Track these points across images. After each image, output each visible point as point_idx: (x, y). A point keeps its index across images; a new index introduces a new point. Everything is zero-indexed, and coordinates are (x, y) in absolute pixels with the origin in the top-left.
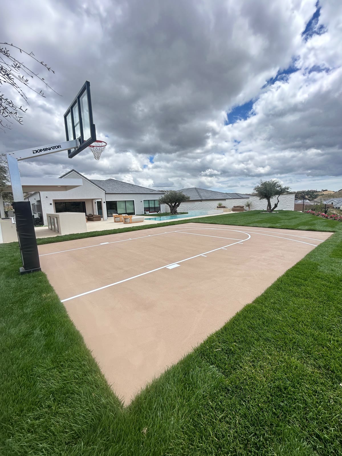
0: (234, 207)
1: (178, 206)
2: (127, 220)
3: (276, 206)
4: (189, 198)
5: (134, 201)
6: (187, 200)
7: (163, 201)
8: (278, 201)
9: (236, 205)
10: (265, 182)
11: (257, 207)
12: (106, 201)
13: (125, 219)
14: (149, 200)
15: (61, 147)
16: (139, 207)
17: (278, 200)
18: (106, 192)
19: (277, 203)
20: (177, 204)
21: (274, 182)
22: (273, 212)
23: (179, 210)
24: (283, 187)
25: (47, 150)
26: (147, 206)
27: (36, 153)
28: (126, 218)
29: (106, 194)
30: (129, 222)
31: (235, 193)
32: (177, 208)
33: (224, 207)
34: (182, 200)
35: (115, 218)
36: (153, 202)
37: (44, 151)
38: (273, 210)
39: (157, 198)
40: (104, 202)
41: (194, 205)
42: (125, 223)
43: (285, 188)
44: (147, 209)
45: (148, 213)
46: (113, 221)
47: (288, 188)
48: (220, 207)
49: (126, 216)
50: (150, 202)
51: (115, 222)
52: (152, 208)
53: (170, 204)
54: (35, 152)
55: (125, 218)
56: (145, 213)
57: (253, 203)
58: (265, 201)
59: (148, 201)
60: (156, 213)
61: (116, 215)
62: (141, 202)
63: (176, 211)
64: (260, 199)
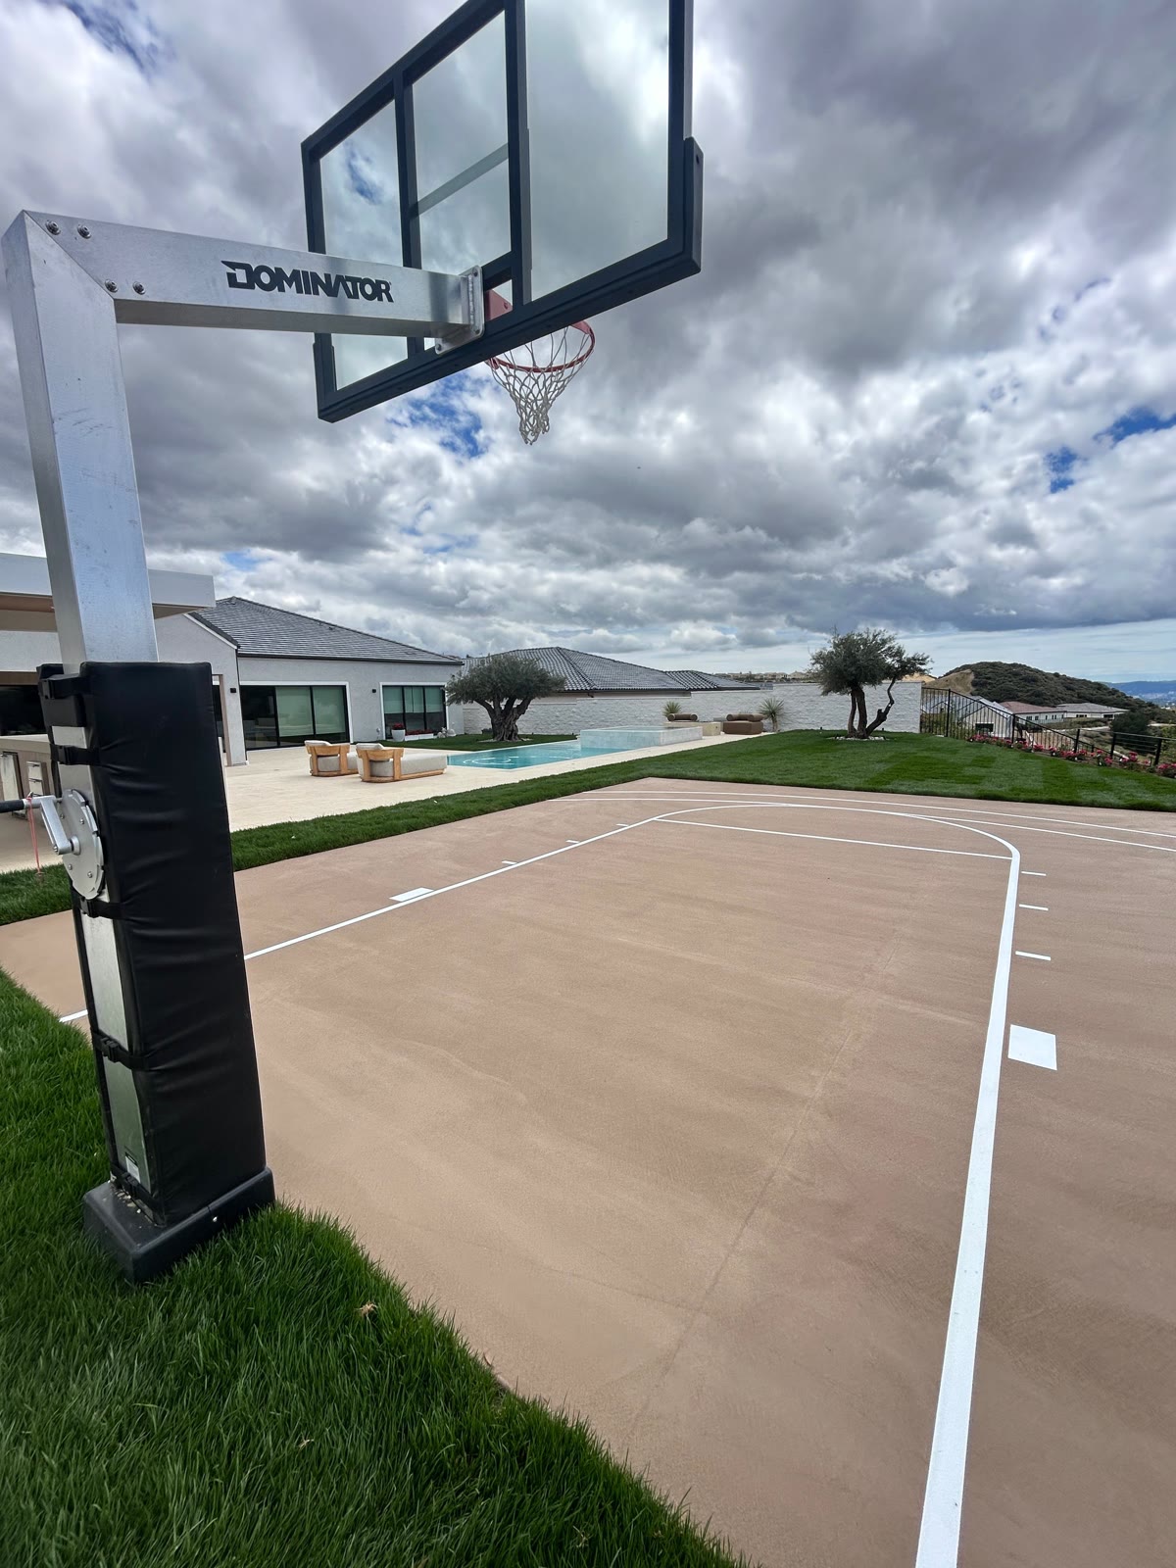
0: (730, 717)
1: (522, 709)
2: (378, 768)
3: (882, 717)
4: (562, 682)
5: (344, 688)
6: (554, 689)
7: (467, 692)
8: (892, 702)
9: (735, 713)
10: (849, 637)
11: (801, 720)
12: (242, 688)
13: (371, 761)
14: (403, 687)
15: (390, 299)
16: (366, 715)
17: (890, 697)
18: (239, 647)
19: (888, 708)
20: (518, 702)
21: (879, 638)
22: (870, 738)
23: (523, 725)
24: (908, 654)
25: (316, 293)
26: (396, 709)
27: (249, 286)
28: (379, 759)
29: (239, 655)
30: (390, 774)
31: (692, 672)
32: (516, 718)
33: (693, 718)
34: (539, 688)
35: (319, 756)
36: (417, 693)
37: (299, 291)
38: (870, 731)
39: (443, 678)
40: (233, 691)
41: (574, 710)
42: (373, 777)
43: (914, 658)
44: (395, 721)
45: (400, 735)
46: (307, 770)
47: (924, 659)
48: (674, 716)
49: (377, 749)
50: (408, 692)
51: (317, 773)
52: (414, 716)
53: (491, 704)
54: (241, 276)
55: (372, 758)
56: (389, 736)
57: (785, 706)
58: (842, 702)
59: (399, 691)
60: (431, 736)
61: (325, 745)
62: (374, 691)
63: (513, 730)
64: (826, 693)
